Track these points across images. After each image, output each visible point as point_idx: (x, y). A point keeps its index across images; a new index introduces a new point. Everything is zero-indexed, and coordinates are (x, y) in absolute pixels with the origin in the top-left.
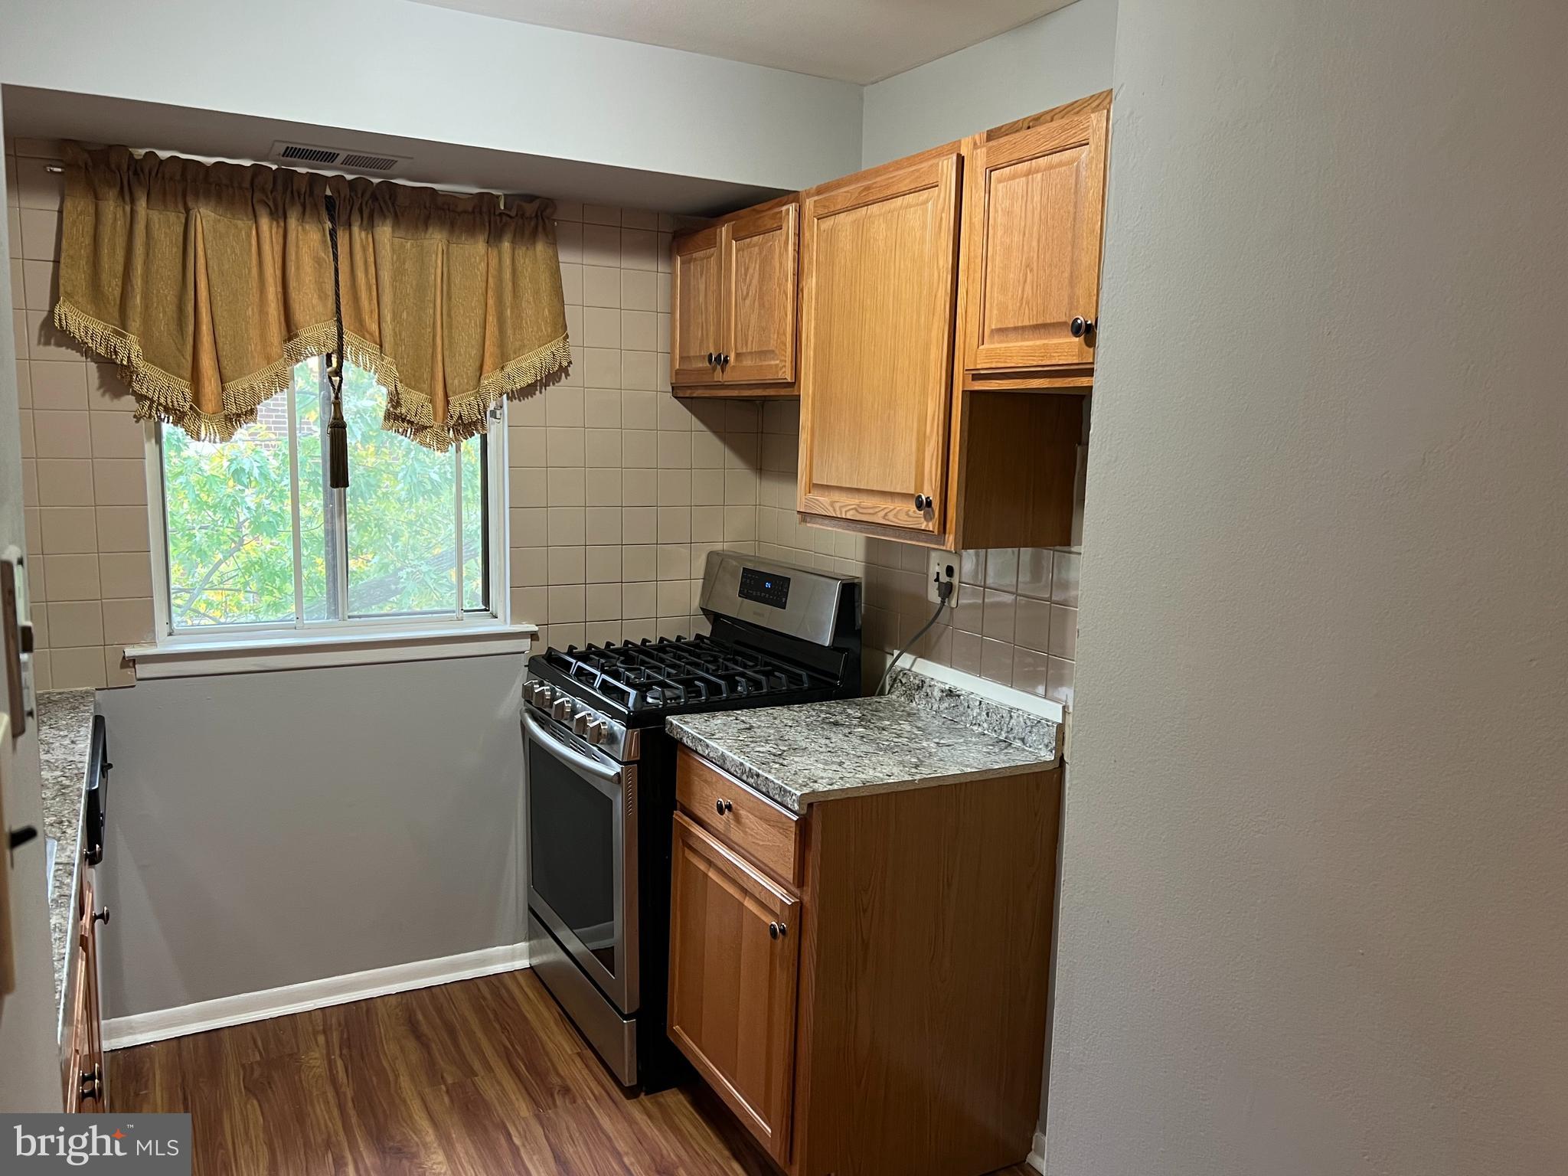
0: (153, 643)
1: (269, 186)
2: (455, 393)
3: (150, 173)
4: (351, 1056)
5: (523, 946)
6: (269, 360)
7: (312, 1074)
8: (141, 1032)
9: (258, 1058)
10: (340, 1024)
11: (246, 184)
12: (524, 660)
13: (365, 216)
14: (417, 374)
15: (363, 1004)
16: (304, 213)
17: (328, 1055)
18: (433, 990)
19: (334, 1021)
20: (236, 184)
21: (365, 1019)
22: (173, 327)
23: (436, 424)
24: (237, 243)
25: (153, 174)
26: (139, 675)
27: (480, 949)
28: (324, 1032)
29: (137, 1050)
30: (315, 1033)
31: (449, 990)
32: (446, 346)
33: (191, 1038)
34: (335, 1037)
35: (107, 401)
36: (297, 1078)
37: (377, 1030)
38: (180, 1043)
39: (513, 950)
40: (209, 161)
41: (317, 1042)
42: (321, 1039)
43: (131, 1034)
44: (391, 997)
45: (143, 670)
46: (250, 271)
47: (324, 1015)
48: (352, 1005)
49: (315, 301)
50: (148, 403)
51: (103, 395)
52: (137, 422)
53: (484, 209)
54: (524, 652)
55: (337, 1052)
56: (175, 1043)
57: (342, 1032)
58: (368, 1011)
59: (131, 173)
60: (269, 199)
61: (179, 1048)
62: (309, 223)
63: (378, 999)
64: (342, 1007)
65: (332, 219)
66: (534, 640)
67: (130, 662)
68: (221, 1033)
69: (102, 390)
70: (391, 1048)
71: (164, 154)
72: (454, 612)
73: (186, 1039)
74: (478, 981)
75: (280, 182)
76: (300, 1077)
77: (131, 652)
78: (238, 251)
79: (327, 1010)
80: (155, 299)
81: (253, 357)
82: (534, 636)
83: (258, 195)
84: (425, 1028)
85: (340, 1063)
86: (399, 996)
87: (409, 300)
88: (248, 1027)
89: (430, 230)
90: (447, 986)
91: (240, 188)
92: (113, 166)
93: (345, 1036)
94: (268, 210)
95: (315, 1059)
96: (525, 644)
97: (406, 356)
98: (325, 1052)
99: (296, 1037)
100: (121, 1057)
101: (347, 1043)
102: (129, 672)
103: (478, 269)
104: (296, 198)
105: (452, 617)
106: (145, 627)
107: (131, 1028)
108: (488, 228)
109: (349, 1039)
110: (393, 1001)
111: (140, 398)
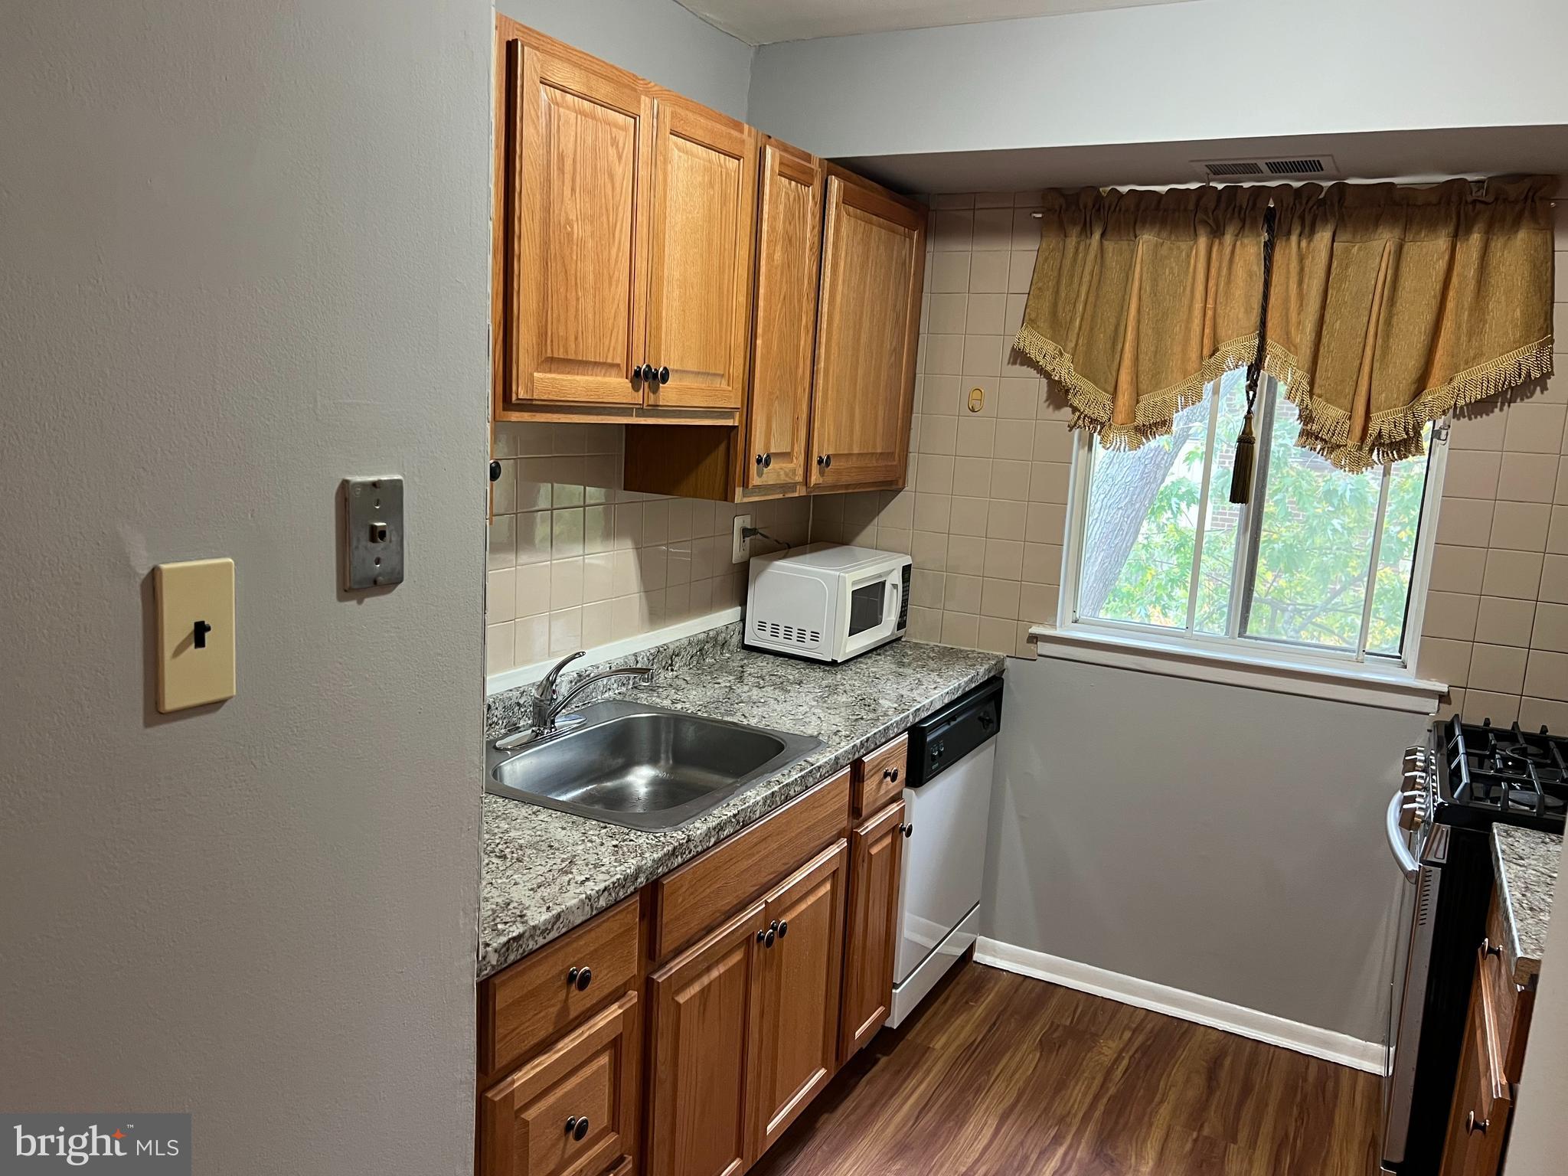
0: (1054, 626)
1: (1212, 205)
2: (1379, 409)
3: (1109, 209)
4: (1140, 1061)
5: (1378, 1048)
6: (1185, 374)
7: (1097, 1058)
8: (1001, 958)
9: (1068, 1023)
10: (1151, 1032)
11: (1191, 206)
12: (1427, 723)
13: (1307, 223)
14: (1339, 388)
15: (1186, 1025)
16: (1243, 227)
17: (1122, 1050)
18: (1261, 1045)
19: (1150, 1026)
20: (1182, 208)
21: (1177, 1038)
22: (1109, 345)
23: (1350, 443)
24: (1177, 265)
25: (1113, 208)
26: (1039, 652)
27: (1326, 1029)
28: (1134, 1031)
29: (993, 971)
30: (1127, 1027)
31: (1276, 1053)
32: (1377, 357)
33: (1034, 982)
34: (1140, 1039)
35: (1050, 412)
36: (1083, 1054)
37: (1180, 1052)
38: (1024, 981)
39: (1365, 1049)
40: (1162, 189)
41: (1122, 1034)
42: (1127, 1035)
43: (994, 956)
44: (1215, 1031)
45: (1044, 648)
46: (1184, 289)
47: (1146, 1016)
48: (1175, 1021)
49: (1241, 316)
50: (1077, 414)
51: (1048, 406)
52: (1070, 431)
53: (1454, 198)
54: (1428, 714)
55: (1131, 1053)
56: (1022, 979)
57: (1147, 1040)
58: (1184, 1033)
59: (1094, 211)
60: (1209, 218)
61: (1021, 984)
62: (1248, 236)
63: (1202, 1028)
64: (1165, 1018)
65: (1270, 231)
66: (1444, 703)
67: (1034, 639)
68: (1058, 989)
69: (1047, 403)
70: (1178, 1074)
71: (1124, 189)
72: (1354, 652)
73: (1031, 980)
74: (1313, 1060)
75: (1223, 199)
76: (1086, 1055)
77: (1035, 630)
78: (1176, 271)
79: (1152, 1014)
80: (1099, 321)
81: (1172, 371)
82: (1444, 698)
83: (1200, 215)
84: (1223, 1075)
85: (1125, 1062)
86: (1223, 1034)
87: (1345, 308)
88: (1080, 996)
89: (1379, 231)
90: (1277, 1049)
91: (1186, 210)
92: (1081, 207)
93: (1149, 1043)
94: (1209, 229)
95: (1108, 1048)
96: (1431, 706)
97: (1331, 370)
98: (1121, 1046)
99: (1109, 1023)
100: (979, 970)
101: (1144, 1049)
102: (1032, 646)
103: (1434, 268)
104: (1236, 215)
105: (1351, 657)
106: (1048, 608)
107: (995, 951)
108: (1454, 220)
109: (1150, 1046)
110: (1214, 1036)
111: (1075, 409)
